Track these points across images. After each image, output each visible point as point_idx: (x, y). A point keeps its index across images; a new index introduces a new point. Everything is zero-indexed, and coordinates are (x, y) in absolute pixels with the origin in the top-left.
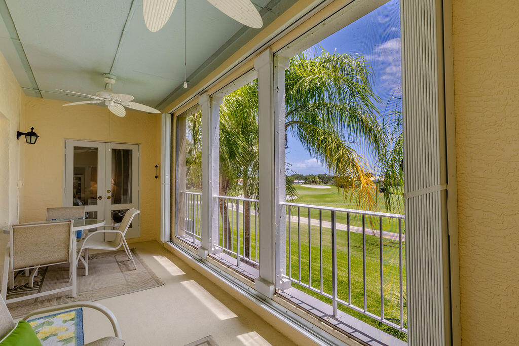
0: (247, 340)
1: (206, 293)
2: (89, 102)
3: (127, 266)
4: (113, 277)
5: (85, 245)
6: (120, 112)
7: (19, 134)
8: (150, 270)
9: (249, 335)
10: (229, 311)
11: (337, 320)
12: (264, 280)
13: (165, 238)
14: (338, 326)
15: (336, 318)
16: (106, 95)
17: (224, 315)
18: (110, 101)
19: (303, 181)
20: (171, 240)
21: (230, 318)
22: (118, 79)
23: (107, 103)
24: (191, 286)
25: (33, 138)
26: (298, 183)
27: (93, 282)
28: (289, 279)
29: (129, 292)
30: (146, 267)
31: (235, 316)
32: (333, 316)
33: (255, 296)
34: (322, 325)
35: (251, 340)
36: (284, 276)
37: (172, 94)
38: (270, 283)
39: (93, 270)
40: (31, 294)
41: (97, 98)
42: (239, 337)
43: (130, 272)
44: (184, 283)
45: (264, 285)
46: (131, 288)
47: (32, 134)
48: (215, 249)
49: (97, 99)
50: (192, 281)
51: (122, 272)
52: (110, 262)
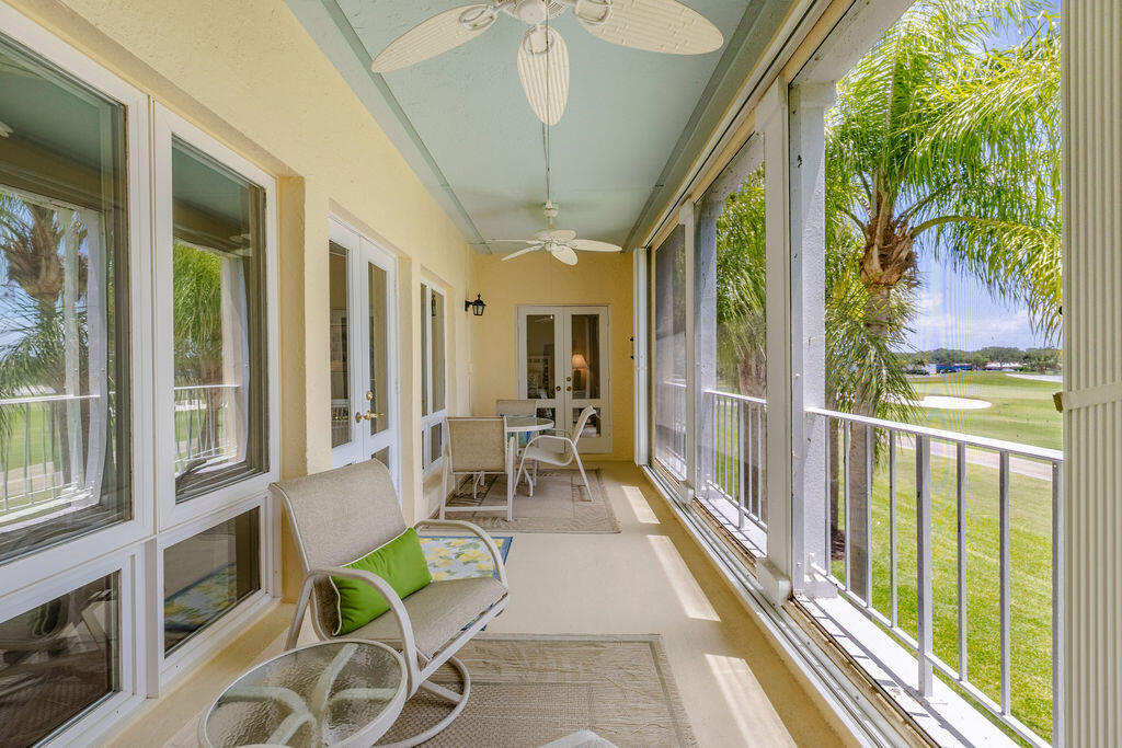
0: (721, 667)
1: (681, 563)
2: (527, 250)
3: (582, 494)
4: (559, 504)
5: (528, 454)
6: (570, 258)
7: (467, 304)
8: (610, 505)
9: (729, 663)
10: (708, 606)
11: (927, 706)
12: (770, 565)
13: (641, 458)
14: (914, 717)
15: (925, 701)
16: (545, 236)
17: (697, 609)
18: (549, 243)
19: (1017, 365)
20: (650, 463)
21: (704, 618)
22: (562, 207)
23: (548, 249)
24: (661, 546)
25: (480, 308)
26: (1000, 369)
27: (535, 507)
28: (825, 577)
29: (572, 531)
30: (606, 499)
31: (716, 618)
32: (918, 695)
33: (755, 593)
34: (878, 700)
35: (730, 671)
36: (818, 568)
37: (644, 212)
38: (782, 574)
39: (539, 490)
40: (469, 505)
41: (534, 242)
42: (710, 657)
43: (582, 503)
44: (651, 537)
45: (770, 575)
46: (575, 526)
47: (479, 303)
48: (708, 490)
49: (534, 245)
50: (666, 539)
51: (573, 500)
52: (563, 483)
